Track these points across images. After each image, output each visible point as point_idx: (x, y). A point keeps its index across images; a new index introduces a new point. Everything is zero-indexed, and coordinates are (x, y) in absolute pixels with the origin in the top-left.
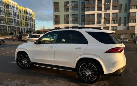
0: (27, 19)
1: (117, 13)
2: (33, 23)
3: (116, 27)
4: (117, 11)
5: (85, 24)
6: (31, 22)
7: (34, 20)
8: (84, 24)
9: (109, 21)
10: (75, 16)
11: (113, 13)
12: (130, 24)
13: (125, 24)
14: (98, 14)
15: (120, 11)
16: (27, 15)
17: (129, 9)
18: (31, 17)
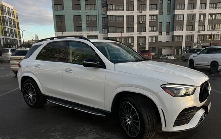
0: (4, 21)
1: (156, 16)
2: (16, 29)
3: (156, 37)
4: (157, 12)
5: (108, 32)
6: (13, 28)
7: (18, 23)
8: (106, 32)
9: (146, 27)
10: (91, 19)
11: (150, 15)
12: (175, 32)
13: (168, 33)
14: (128, 16)
15: (161, 12)
16: (5, 15)
17: (174, 9)
18: (12, 18)
